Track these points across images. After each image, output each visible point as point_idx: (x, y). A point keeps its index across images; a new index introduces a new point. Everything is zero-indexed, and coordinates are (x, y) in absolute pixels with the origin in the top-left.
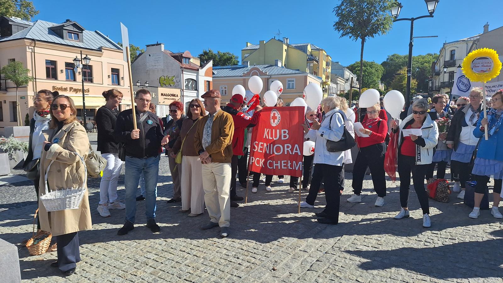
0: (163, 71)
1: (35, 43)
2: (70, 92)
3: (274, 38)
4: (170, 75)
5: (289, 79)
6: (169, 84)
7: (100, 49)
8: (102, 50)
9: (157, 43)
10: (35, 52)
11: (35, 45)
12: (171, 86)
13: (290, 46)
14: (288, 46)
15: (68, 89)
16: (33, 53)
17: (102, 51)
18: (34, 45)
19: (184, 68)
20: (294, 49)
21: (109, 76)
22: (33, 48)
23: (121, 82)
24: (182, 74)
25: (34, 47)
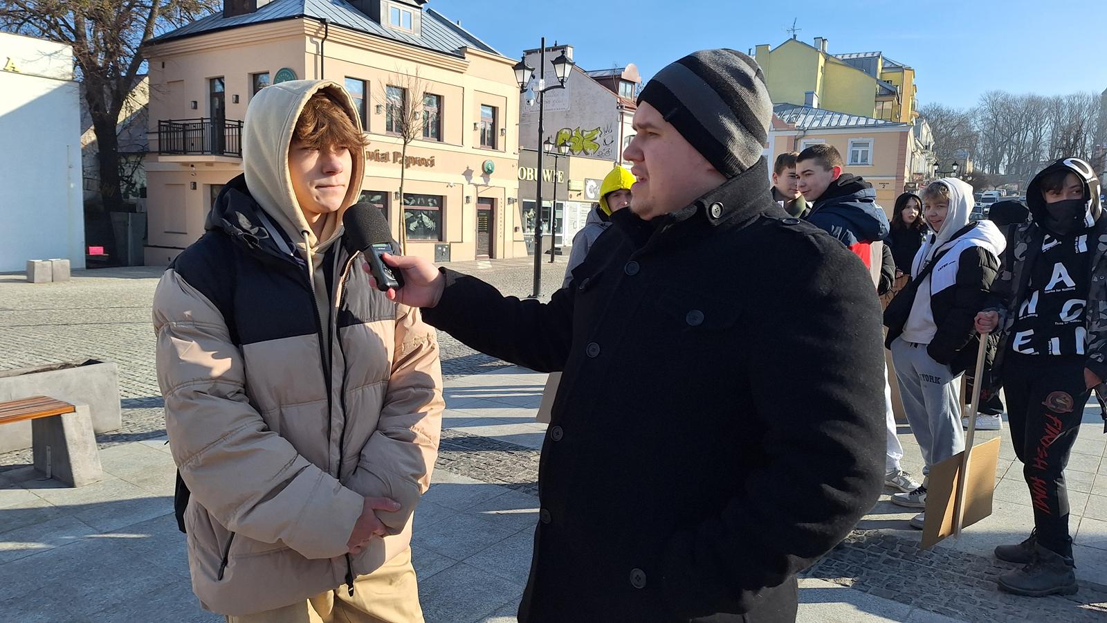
0: (567, 115)
1: (327, 27)
2: (394, 162)
3: (793, 38)
4: (587, 126)
5: (856, 140)
6: (583, 149)
7: (460, 53)
8: (466, 55)
9: (556, 45)
10: (324, 55)
11: (326, 35)
12: (587, 154)
13: (831, 59)
14: (827, 57)
15: (391, 157)
16: (319, 58)
17: (464, 58)
18: (324, 36)
19: (626, 107)
20: (843, 67)
21: (475, 124)
22: (320, 41)
23: (500, 140)
24: (620, 123)
25: (323, 40)
